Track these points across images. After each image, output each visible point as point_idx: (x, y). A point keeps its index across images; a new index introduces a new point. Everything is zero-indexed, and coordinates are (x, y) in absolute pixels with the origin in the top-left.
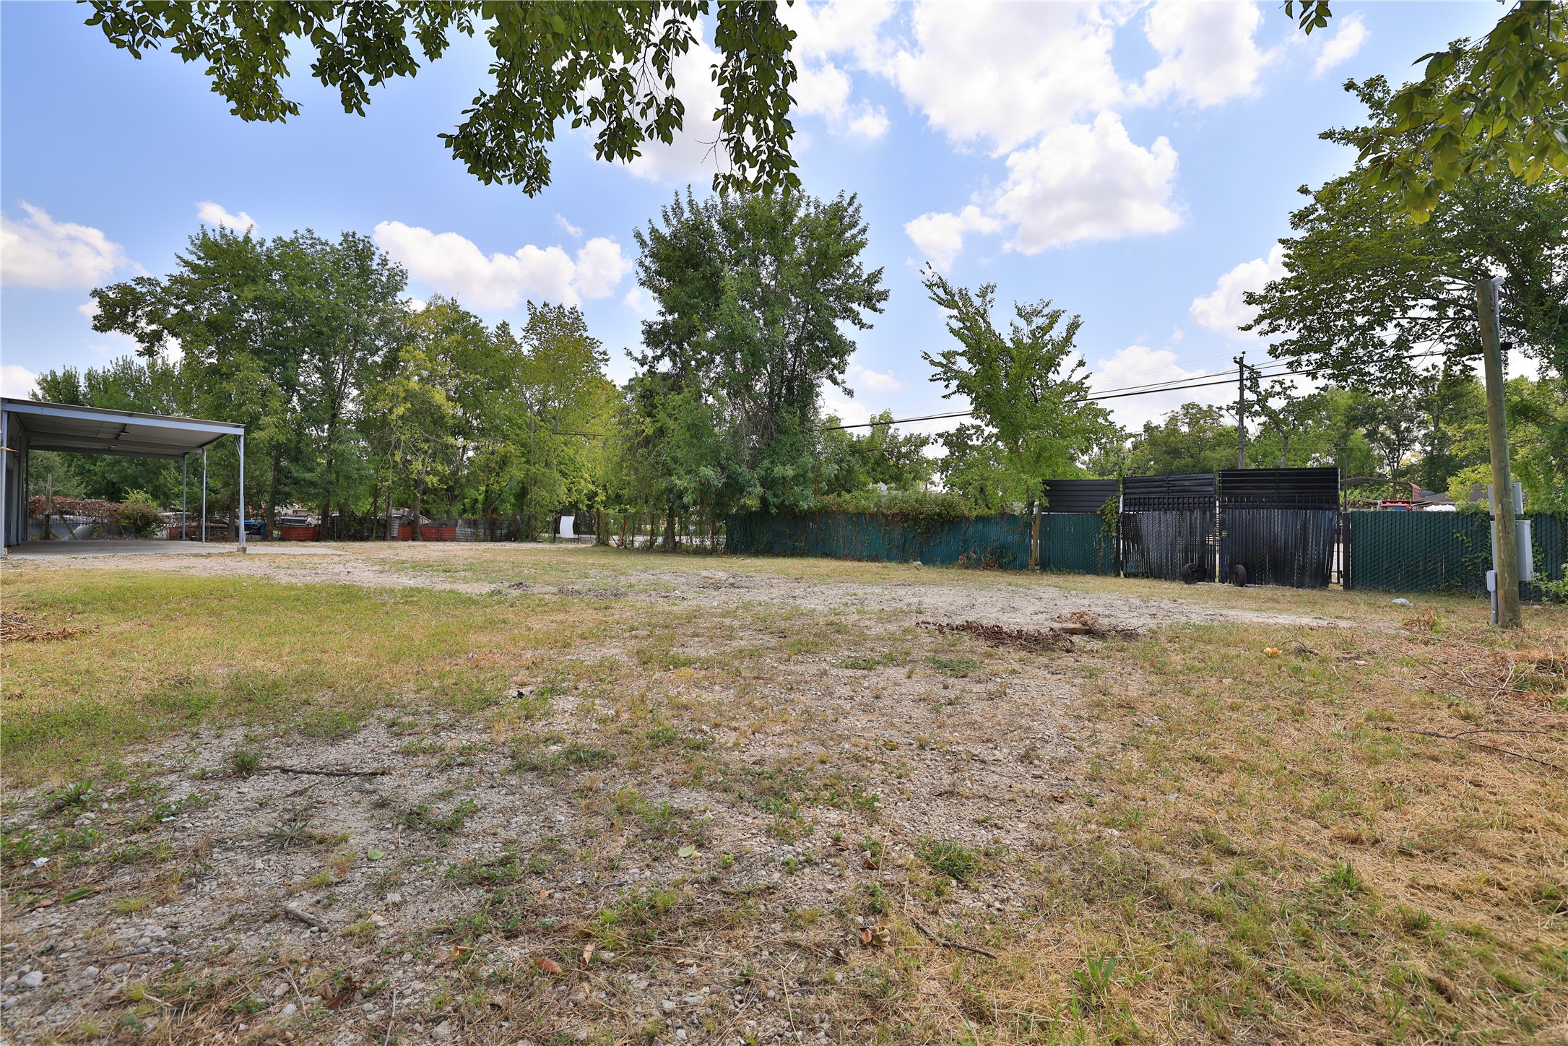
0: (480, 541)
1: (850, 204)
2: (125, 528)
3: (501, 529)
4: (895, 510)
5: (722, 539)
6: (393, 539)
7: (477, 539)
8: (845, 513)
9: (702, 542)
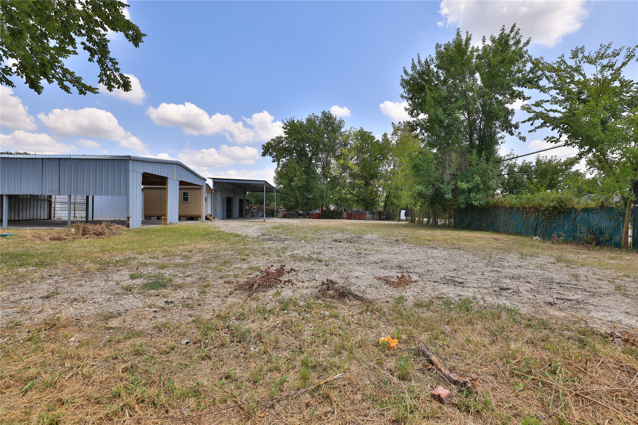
0: (375, 220)
1: (512, 31)
2: (270, 214)
3: (384, 215)
4: (531, 205)
5: (452, 221)
6: (343, 218)
7: (374, 219)
8: (504, 207)
9: (445, 222)
